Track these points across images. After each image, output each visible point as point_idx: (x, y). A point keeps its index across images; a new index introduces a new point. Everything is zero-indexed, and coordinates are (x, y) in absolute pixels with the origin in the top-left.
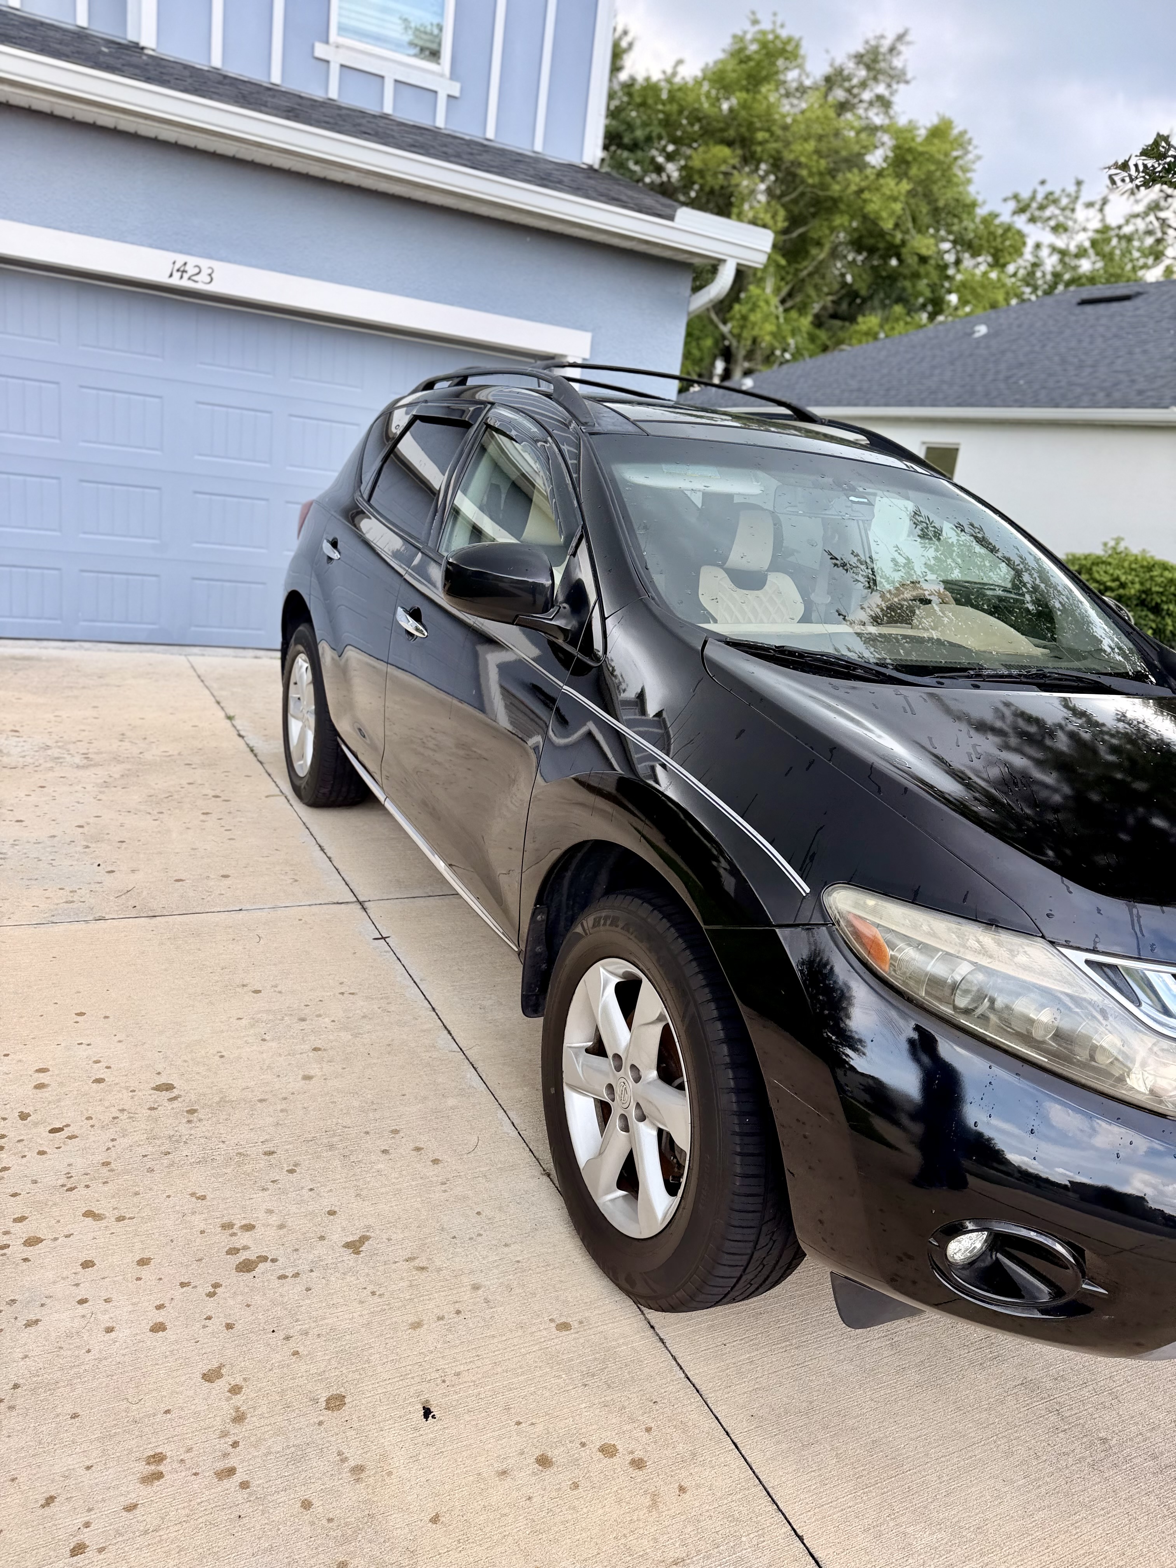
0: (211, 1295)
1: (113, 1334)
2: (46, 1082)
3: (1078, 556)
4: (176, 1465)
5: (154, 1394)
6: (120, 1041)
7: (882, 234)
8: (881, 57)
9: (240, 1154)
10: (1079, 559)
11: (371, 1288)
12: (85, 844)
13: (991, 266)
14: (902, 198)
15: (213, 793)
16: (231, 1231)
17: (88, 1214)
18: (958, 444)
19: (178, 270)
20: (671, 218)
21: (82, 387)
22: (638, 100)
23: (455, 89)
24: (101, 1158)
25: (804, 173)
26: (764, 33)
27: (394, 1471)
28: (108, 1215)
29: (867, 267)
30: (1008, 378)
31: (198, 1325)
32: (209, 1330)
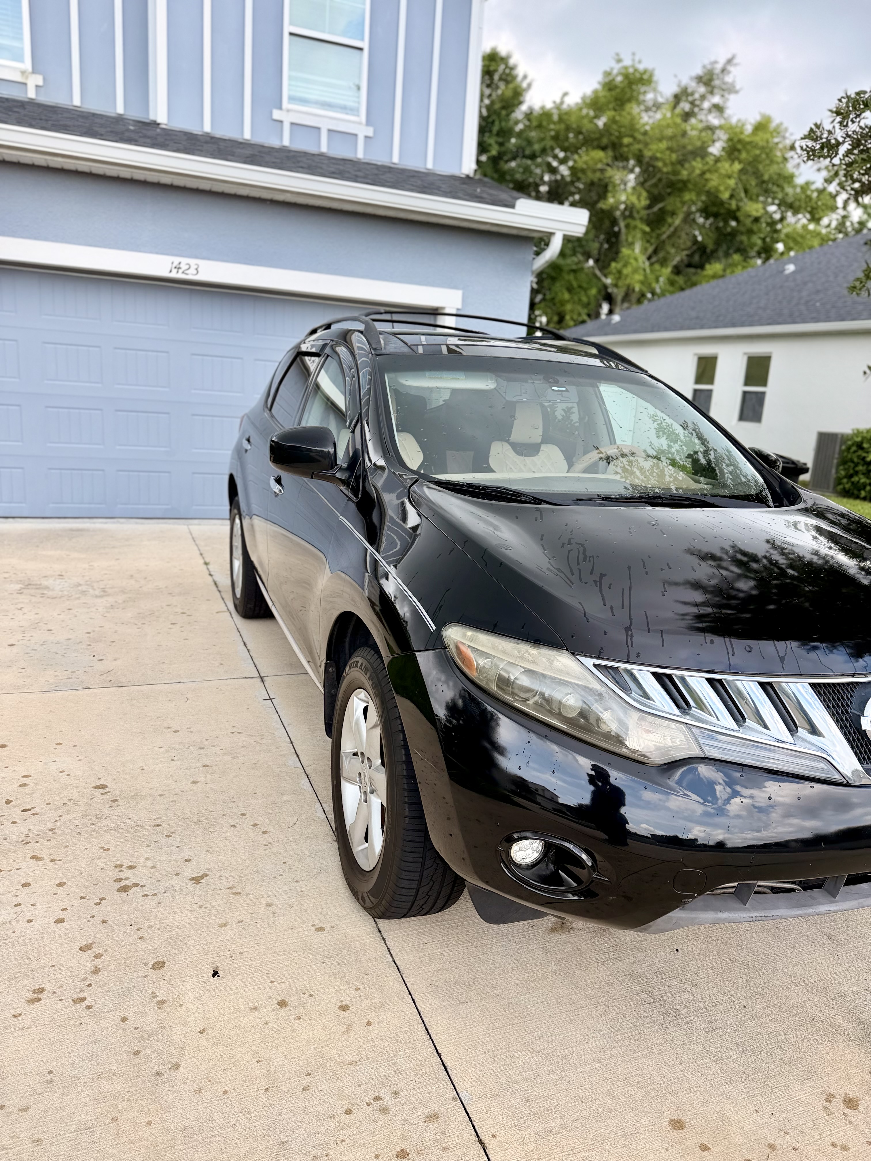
0: (97, 904)
1: (31, 924)
2: (27, 783)
3: (861, 431)
4: (50, 995)
5: (48, 956)
6: (80, 760)
7: (722, 203)
8: (715, 77)
9: (138, 826)
10: (862, 432)
11: (200, 903)
12: (89, 643)
13: (810, 221)
14: (735, 175)
15: (182, 611)
16: (120, 869)
17: (34, 857)
18: (771, 353)
19: (175, 268)
20: (513, 206)
21: (116, 348)
22: (535, 123)
23: (370, 131)
24: (49, 826)
25: (660, 164)
26: (626, 68)
27: (184, 1004)
28: (45, 858)
29: (713, 228)
30: (807, 302)
31: (85, 920)
32: (91, 923)
